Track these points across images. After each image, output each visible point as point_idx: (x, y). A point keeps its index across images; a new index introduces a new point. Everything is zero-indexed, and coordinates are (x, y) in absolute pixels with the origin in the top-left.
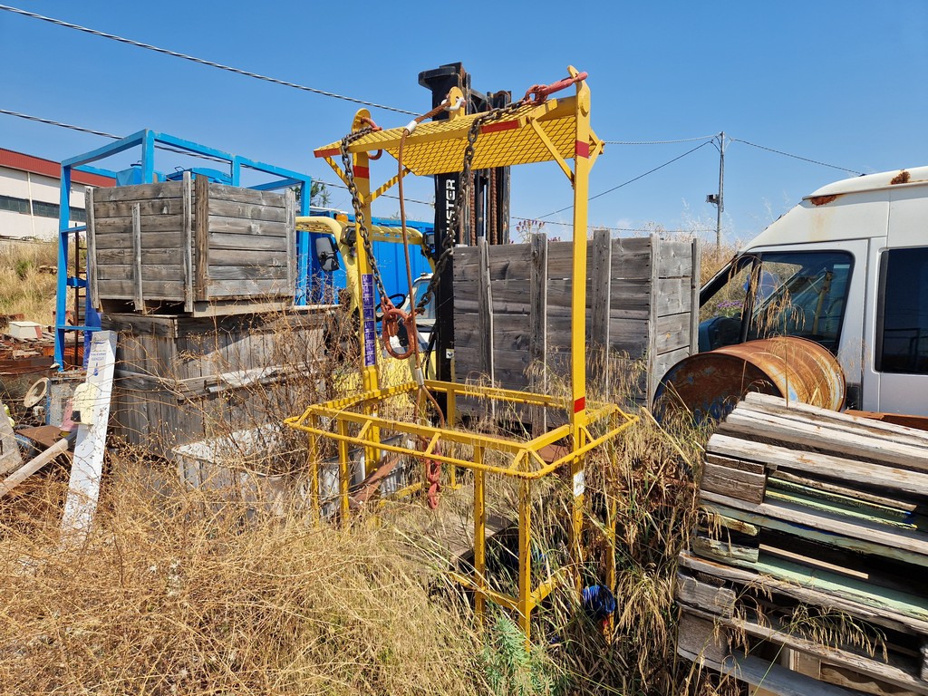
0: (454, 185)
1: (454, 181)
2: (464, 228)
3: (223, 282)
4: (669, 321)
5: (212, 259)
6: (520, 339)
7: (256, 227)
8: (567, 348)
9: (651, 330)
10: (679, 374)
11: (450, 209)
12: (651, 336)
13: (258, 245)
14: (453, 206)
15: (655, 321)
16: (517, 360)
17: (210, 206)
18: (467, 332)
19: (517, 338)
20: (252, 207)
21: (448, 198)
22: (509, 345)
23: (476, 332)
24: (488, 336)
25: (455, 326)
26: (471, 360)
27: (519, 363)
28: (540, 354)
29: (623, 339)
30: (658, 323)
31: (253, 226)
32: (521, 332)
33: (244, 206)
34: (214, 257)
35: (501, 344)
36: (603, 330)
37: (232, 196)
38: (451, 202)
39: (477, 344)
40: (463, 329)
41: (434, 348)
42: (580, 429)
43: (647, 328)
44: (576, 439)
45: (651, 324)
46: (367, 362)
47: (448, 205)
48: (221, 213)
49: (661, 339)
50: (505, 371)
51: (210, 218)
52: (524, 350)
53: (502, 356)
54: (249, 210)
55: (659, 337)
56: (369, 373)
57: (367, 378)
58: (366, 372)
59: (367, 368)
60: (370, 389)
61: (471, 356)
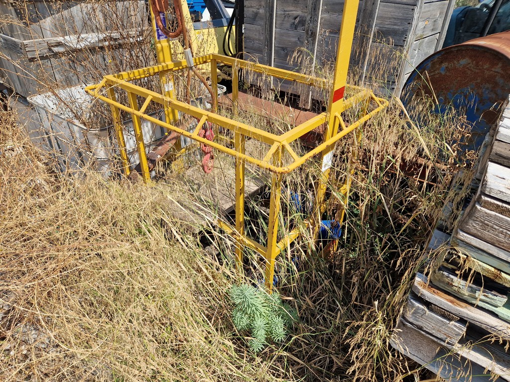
4: (431, 9)
6: (298, 20)
8: (336, 30)
9: (416, 16)
10: (433, 64)
12: (414, 23)
15: (421, 7)
16: (294, 40)
18: (255, 10)
19: (295, 18)
22: (288, 25)
23: (262, 11)
24: (271, 15)
25: (245, 4)
26: (257, 37)
27: (295, 42)
28: (313, 35)
29: (388, 26)
30: (423, 10)
32: (299, 13)
35: (282, 24)
36: (371, 15)
39: (262, 23)
40: (251, 7)
41: (234, 24)
42: (335, 117)
43: (413, 15)
44: (330, 127)
45: (417, 10)
46: (159, 36)
49: (421, 25)
50: (283, 49)
52: (300, 30)
53: (281, 35)
55: (420, 23)
56: (162, 47)
57: (160, 51)
58: (159, 45)
59: (160, 42)
60: (164, 61)
61: (257, 34)
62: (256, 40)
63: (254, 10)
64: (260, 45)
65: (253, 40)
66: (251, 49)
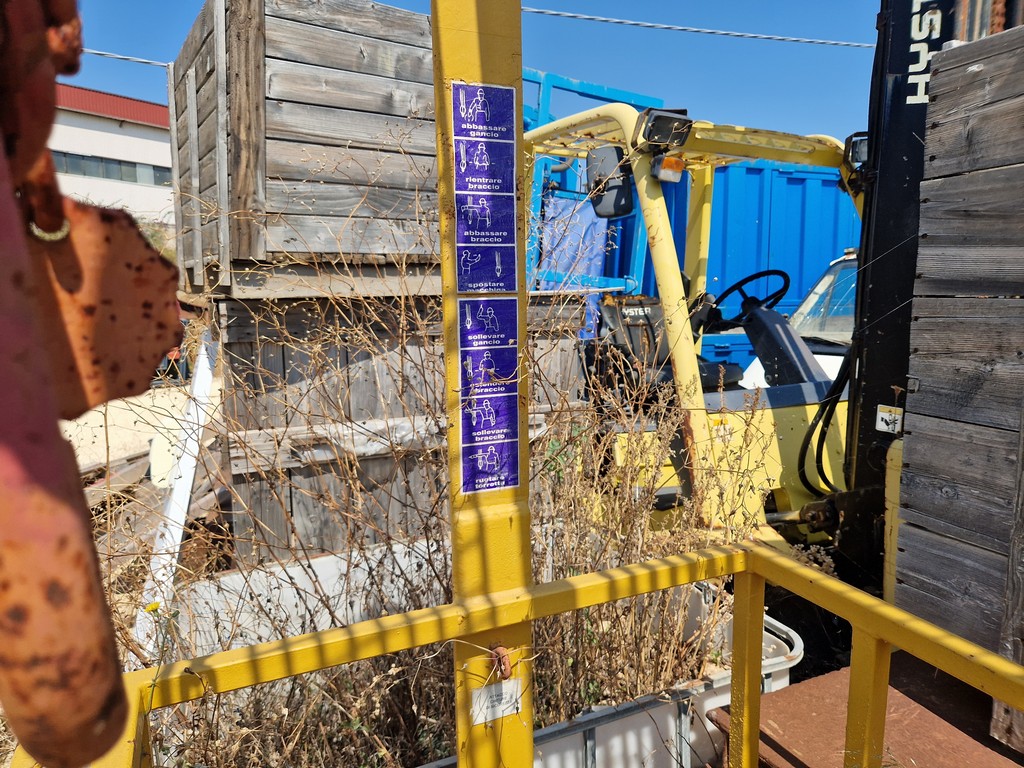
3: (311, 221)
5: (277, 165)
7: (406, 97)
11: (926, 7)
17: (269, 34)
18: (968, 366)
20: (399, 49)
25: (914, 342)
31: (398, 95)
33: (376, 47)
34: (283, 160)
37: (342, 17)
46: (472, 476)
48: (308, 56)
51: (273, 67)
54: (389, 56)
56: (481, 526)
57: (468, 545)
58: (466, 518)
59: (474, 503)
60: (485, 589)
61: (978, 459)
62: (971, 483)
63: (961, 364)
64: (995, 510)
65: (953, 482)
66: (939, 517)
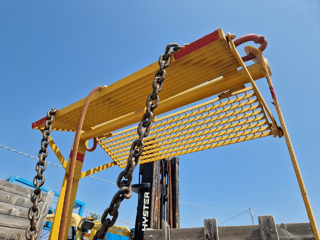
0: (149, 195)
1: (149, 193)
2: (154, 222)
7: (16, 211)
11: (146, 209)
13: (12, 224)
14: (148, 208)
20: (18, 197)
21: (145, 203)
31: (14, 209)
33: (12, 196)
37: (6, 187)
38: (146, 205)
47: (145, 207)
54: (15, 199)
